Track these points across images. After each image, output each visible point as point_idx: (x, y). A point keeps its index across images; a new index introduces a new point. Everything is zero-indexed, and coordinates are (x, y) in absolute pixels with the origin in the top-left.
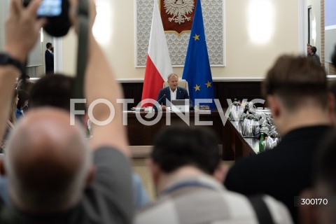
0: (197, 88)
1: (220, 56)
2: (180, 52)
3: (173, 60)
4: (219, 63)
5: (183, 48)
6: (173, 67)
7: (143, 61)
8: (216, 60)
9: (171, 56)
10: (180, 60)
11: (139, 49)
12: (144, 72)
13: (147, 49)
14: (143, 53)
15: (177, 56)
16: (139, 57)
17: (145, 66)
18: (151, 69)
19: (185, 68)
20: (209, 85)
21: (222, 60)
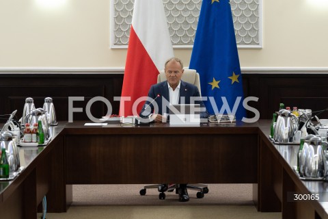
0: (215, 84)
1: (253, 30)
2: (186, 23)
3: (175, 36)
4: (253, 43)
5: (191, 17)
6: (174, 49)
7: (124, 37)
8: (248, 37)
9: (170, 29)
10: (186, 36)
11: (118, 18)
12: (125, 55)
13: (130, 17)
14: (125, 25)
15: (181, 29)
16: (118, 31)
17: (127, 47)
18: (137, 52)
19: (195, 50)
20: (234, 79)
21: (257, 37)
